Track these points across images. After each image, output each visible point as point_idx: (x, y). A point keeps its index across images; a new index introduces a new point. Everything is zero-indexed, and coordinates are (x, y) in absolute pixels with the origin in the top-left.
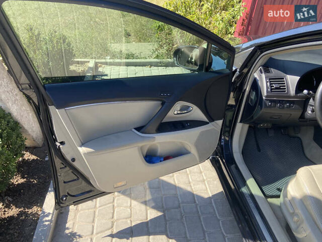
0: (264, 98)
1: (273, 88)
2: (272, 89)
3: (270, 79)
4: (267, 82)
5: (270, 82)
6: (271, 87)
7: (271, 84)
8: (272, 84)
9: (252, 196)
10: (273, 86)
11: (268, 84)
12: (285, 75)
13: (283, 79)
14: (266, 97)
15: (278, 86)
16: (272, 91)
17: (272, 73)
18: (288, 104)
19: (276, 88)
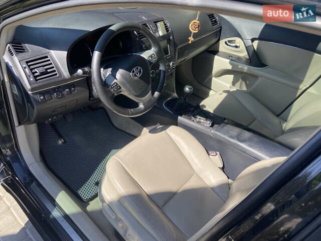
0: (29, 92)
1: (36, 74)
2: (35, 77)
3: (27, 62)
4: (24, 69)
5: (29, 66)
6: (33, 73)
7: (31, 70)
8: (34, 69)
9: (67, 217)
10: (36, 72)
11: (27, 70)
12: (47, 50)
13: (47, 57)
14: (32, 90)
15: (42, 70)
16: (37, 80)
17: (28, 51)
18: (67, 90)
19: (42, 74)
